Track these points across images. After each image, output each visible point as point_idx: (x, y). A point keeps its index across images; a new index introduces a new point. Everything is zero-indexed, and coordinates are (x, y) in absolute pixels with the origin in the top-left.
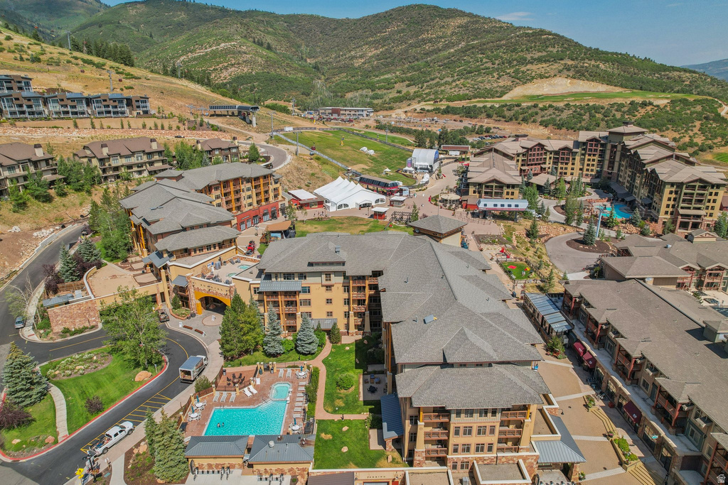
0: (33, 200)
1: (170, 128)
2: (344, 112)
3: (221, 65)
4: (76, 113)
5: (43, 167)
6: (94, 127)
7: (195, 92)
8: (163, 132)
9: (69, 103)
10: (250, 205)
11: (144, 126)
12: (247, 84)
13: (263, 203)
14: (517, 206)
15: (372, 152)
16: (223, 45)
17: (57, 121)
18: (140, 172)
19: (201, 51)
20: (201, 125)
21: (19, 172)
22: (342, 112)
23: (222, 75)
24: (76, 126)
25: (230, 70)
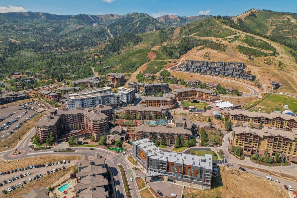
6: (238, 81)
15: (286, 107)
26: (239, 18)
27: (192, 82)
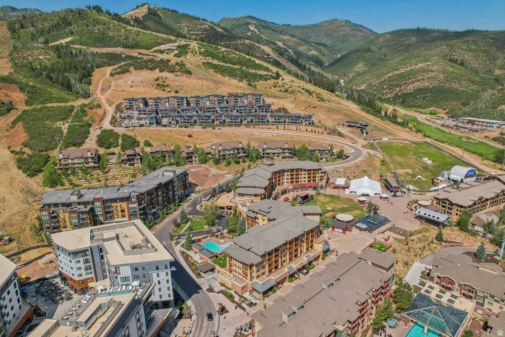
0: (233, 162)
1: (318, 132)
2: (478, 123)
3: (410, 81)
4: (279, 122)
5: (241, 150)
6: (285, 129)
7: (350, 110)
8: (314, 134)
9: (278, 118)
10: (305, 181)
11: (307, 130)
12: (422, 94)
13: (312, 182)
14: (438, 218)
15: (430, 162)
16: (419, 65)
17: (271, 126)
18: (278, 156)
19: (404, 69)
20: (334, 132)
21: (232, 152)
22: (476, 123)
23: (409, 87)
24: (278, 128)
25: (415, 84)
26: (135, 17)
27: (229, 150)
